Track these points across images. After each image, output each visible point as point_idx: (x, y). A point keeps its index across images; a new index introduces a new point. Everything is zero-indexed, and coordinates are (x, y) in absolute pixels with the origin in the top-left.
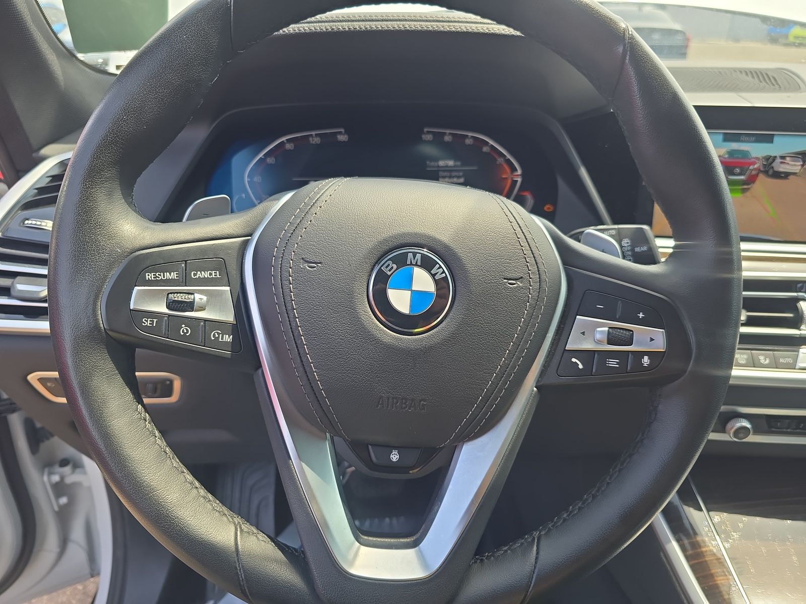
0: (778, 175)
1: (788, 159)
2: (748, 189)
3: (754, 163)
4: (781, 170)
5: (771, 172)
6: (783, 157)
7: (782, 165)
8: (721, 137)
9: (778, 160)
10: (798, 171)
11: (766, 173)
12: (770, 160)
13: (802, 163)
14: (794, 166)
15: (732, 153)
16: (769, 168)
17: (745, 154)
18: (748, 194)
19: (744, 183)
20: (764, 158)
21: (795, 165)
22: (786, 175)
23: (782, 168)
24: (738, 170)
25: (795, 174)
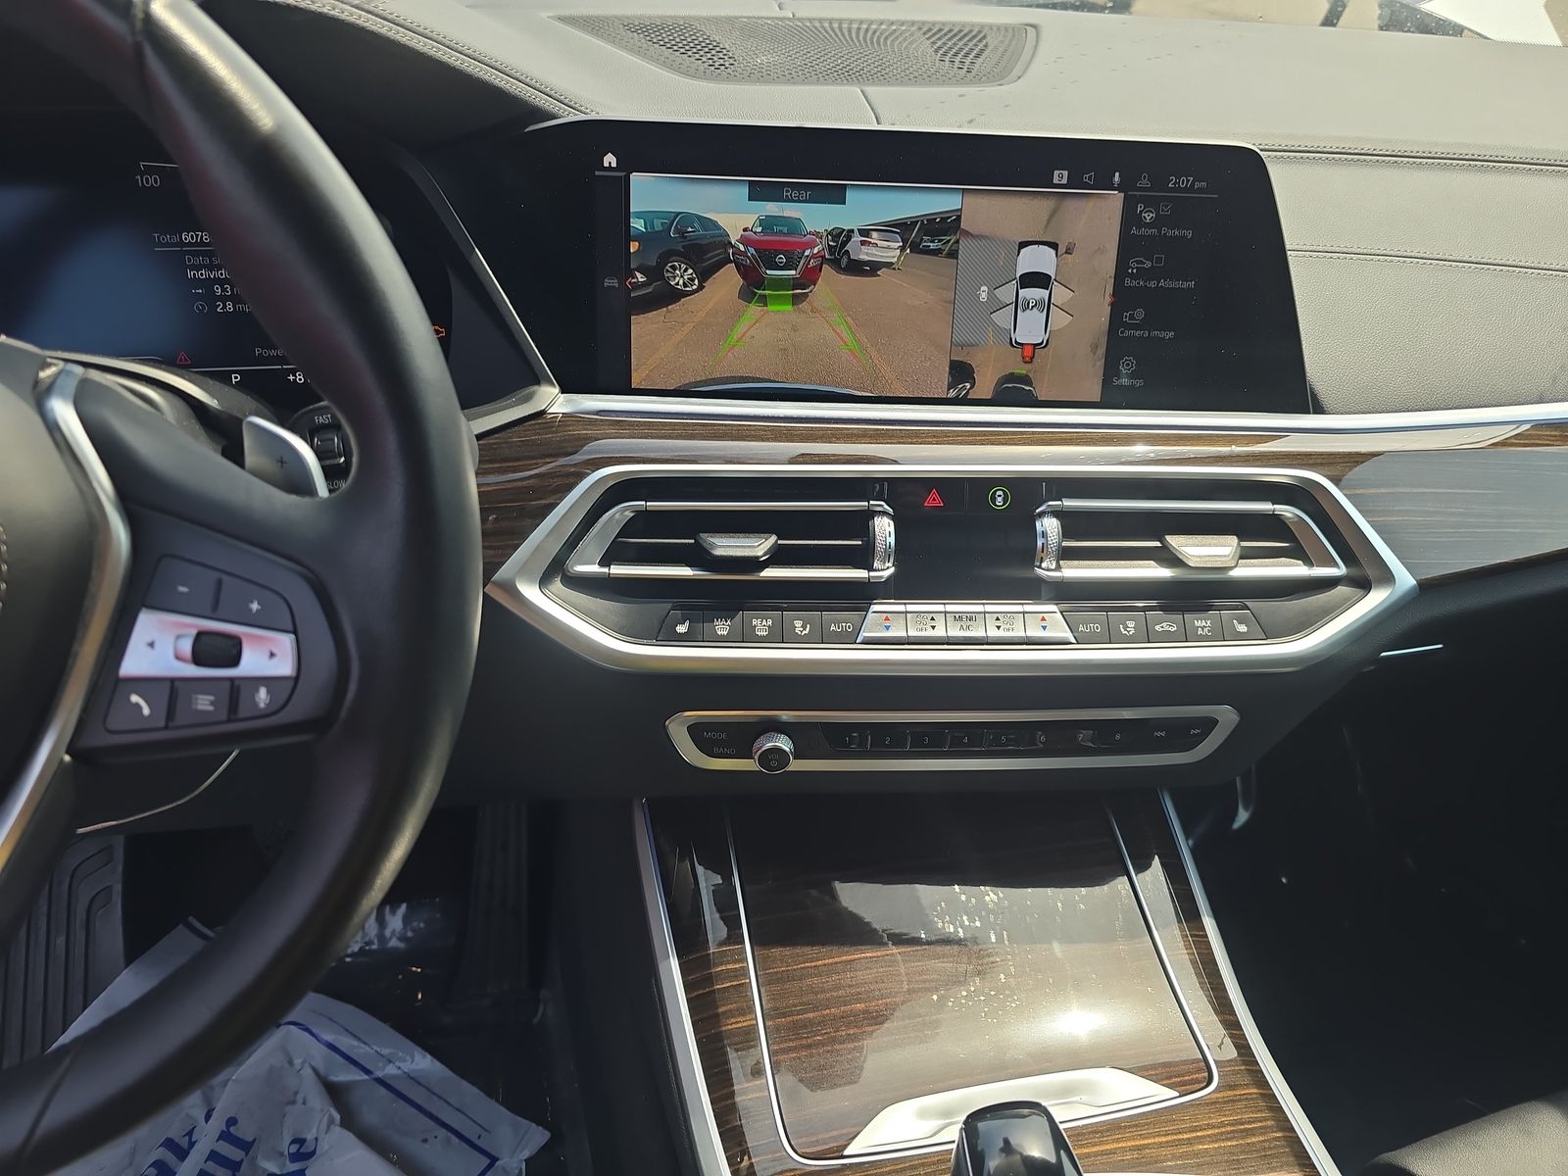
0: (857, 268)
1: (875, 235)
2: (806, 295)
3: (812, 246)
4: (864, 257)
5: (844, 261)
6: (864, 233)
7: (864, 249)
8: (745, 191)
9: (857, 238)
10: (895, 260)
11: (835, 263)
12: (840, 237)
13: (901, 244)
14: (887, 250)
15: (768, 223)
16: (839, 253)
17: (794, 225)
18: (804, 305)
19: (796, 284)
20: (830, 233)
21: (888, 248)
22: (872, 269)
23: (865, 254)
24: (782, 259)
25: (889, 265)
